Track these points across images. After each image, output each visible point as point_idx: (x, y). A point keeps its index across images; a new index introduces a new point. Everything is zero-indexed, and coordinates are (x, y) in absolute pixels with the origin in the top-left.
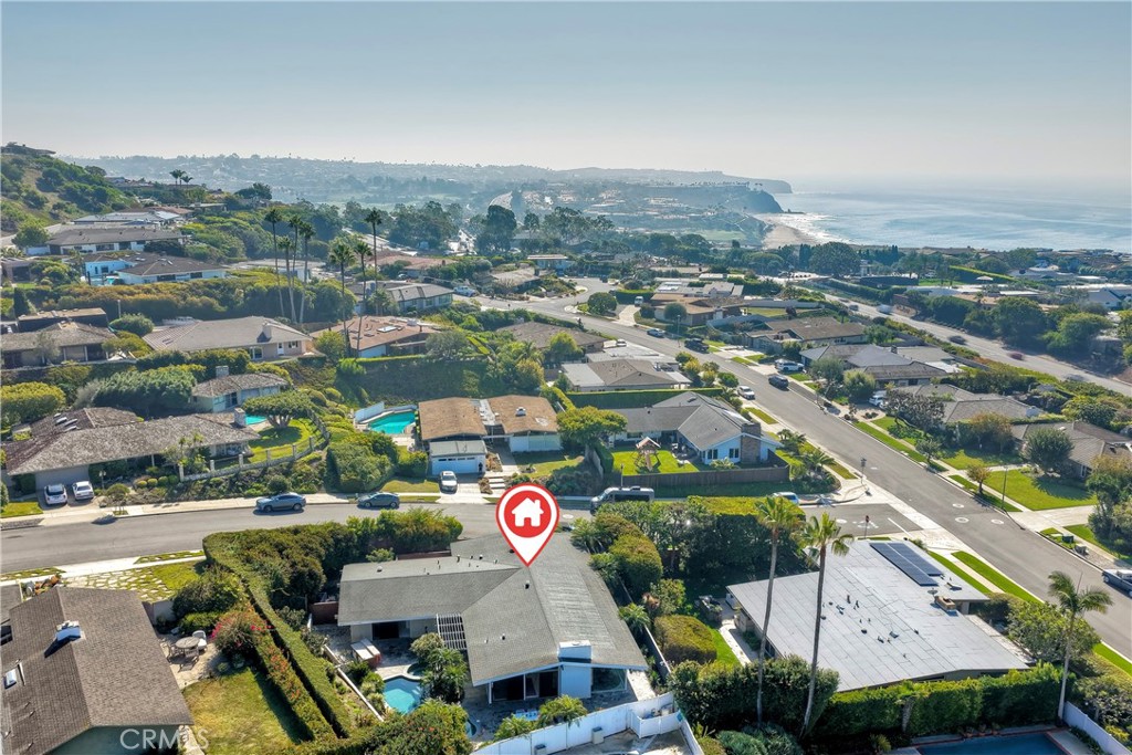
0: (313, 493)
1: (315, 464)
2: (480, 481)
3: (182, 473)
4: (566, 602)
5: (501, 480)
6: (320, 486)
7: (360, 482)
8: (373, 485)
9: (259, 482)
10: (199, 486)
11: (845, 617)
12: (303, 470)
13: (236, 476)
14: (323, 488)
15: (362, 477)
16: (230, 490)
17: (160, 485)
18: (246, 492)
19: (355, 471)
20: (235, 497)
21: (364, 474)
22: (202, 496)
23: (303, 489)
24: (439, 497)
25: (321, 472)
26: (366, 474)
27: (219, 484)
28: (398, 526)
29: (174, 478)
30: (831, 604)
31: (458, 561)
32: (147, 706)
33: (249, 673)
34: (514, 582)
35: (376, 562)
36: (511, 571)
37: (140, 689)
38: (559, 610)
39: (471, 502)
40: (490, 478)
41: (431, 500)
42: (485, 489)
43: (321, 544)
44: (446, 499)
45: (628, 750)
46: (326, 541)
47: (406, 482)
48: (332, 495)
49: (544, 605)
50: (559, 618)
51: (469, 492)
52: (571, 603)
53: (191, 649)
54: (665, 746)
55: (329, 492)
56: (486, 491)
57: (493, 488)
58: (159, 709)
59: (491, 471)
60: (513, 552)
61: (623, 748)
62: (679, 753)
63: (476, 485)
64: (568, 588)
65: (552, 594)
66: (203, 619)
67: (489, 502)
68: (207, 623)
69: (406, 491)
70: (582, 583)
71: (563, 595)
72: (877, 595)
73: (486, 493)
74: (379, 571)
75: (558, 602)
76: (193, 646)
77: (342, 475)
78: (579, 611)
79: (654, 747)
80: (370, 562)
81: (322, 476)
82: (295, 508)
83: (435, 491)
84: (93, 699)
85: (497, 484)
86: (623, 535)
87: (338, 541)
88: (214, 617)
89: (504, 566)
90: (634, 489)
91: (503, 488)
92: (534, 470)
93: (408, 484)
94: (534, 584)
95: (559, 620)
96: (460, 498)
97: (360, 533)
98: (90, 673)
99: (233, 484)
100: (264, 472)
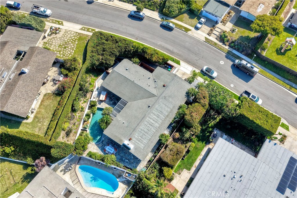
0: (154, 11)
2: (212, 28)
4: (151, 121)
5: (219, 30)
7: (168, 14)
8: (173, 16)
11: (230, 181)
14: (158, 10)
15: (170, 13)
18: (135, 3)
19: (169, 9)
20: (131, 4)
23: (151, 8)
24: (190, 30)
25: (161, 3)
26: (172, 12)
30: (235, 173)
31: (149, 79)
32: (20, 107)
33: (60, 97)
34: (150, 101)
35: (132, 63)
36: (154, 95)
37: (24, 100)
38: (146, 123)
39: (199, 37)
40: (217, 27)
41: (187, 30)
42: (210, 33)
43: (119, 51)
44: (193, 32)
45: (117, 178)
46: (121, 50)
47: (188, 16)
48: (158, 14)
49: (144, 119)
50: (142, 127)
51: (203, 32)
52: (153, 122)
53: (56, 81)
54: (126, 184)
55: (159, 12)
56: (209, 34)
57: (213, 33)
58: (22, 109)
59: (221, 24)
60: (164, 86)
61: (117, 176)
62: (126, 189)
63: (209, 29)
64: (159, 114)
65: (151, 114)
66: (65, 72)
67: (205, 41)
68: (65, 74)
69: (184, 22)
70: (167, 114)
71: (155, 117)
72: (253, 182)
73: (209, 35)
74: (127, 70)
75: (149, 119)
76: (58, 80)
77: (164, 9)
78: (151, 127)
79: (123, 182)
80: (132, 61)
81: (160, 5)
82: (140, 19)
83: (192, 26)
84: (11, 100)
85: (217, 31)
86: (199, 103)
87: (126, 51)
88: (67, 73)
89: (154, 92)
90: (251, 67)
91: (217, 35)
92: (235, 32)
93: (188, 18)
94: (152, 107)
95: (141, 127)
96: (198, 34)
97: (134, 50)
98: (17, 89)
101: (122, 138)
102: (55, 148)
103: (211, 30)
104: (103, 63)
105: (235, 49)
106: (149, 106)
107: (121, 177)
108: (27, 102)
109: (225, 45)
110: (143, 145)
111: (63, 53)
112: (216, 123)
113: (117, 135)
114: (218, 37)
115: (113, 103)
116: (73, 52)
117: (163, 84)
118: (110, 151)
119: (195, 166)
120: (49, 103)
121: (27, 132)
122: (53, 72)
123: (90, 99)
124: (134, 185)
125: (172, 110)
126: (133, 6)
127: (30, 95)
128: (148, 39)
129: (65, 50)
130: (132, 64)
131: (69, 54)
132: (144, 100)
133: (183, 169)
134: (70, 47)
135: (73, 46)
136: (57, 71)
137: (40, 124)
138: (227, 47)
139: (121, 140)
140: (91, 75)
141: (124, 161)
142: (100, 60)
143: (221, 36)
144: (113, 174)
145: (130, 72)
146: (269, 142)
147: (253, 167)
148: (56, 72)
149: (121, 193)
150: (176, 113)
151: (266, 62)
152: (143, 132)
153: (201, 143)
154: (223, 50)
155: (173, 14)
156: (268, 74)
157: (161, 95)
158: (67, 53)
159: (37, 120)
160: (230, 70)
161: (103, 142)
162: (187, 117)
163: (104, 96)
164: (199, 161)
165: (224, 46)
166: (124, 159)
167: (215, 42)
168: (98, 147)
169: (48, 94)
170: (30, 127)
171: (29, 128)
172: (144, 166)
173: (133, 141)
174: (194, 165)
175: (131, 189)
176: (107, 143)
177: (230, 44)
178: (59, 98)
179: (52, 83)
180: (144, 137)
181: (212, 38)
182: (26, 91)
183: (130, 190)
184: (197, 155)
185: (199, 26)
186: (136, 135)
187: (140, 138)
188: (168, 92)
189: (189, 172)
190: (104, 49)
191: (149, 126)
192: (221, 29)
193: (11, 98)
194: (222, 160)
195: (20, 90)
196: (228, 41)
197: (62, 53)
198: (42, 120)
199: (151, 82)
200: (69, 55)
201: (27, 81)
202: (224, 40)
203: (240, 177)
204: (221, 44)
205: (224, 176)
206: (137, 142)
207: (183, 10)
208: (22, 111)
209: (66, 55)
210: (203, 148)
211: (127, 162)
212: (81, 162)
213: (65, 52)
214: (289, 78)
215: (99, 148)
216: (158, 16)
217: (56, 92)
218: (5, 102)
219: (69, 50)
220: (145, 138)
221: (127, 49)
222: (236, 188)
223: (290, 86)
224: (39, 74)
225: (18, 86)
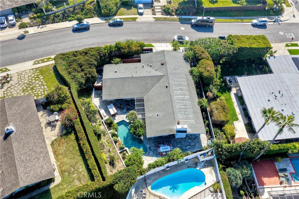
0: (92, 17)
1: (92, 4)
2: (152, 9)
3: (45, 12)
4: (180, 96)
5: (159, 7)
6: (95, 14)
7: (109, 13)
8: (113, 13)
9: (73, 14)
10: (52, 17)
11: (277, 101)
12: (88, 8)
13: (64, 12)
14: (96, 15)
15: (110, 11)
16: (63, 18)
17: (38, 17)
18: (69, 19)
19: (107, 9)
20: (65, 21)
21: (110, 10)
22: (54, 22)
23: (89, 16)
24: (137, 18)
25: (95, 8)
26: (111, 9)
27: (59, 16)
28: (122, 48)
29: (42, 14)
30: (273, 93)
31: (143, 67)
32: (39, 170)
33: (73, 134)
34: (162, 83)
35: (115, 64)
36: (161, 77)
37: (36, 160)
38: (177, 101)
39: (149, 20)
40: (156, 6)
41: (134, 19)
42: (154, 13)
43: (95, 59)
44: (140, 19)
45: (196, 167)
46: (97, 58)
47: (125, 9)
48: (99, 18)
49: (172, 99)
50: (177, 106)
51: (148, 14)
52: (182, 97)
53: (53, 122)
54: (208, 166)
55: (98, 17)
56: (154, 14)
57: (157, 12)
58: (43, 171)
59: (156, 2)
60: (162, 64)
61: (194, 166)
62: (213, 171)
63: (150, 10)
64: (181, 87)
65: (175, 92)
66: (56, 107)
67: (155, 20)
68: (58, 109)
69: (126, 14)
70: (186, 84)
71: (179, 92)
72: (290, 90)
73: (154, 15)
74: (116, 72)
75: (177, 96)
76: (54, 120)
77: (102, 10)
78: (184, 102)
79: (204, 167)
80: (113, 64)
81: (95, 9)
82: (86, 28)
83: (136, 15)
84: (20, 170)
85: (158, 9)
86: (203, 58)
87: (101, 57)
88: (60, 106)
89: (159, 73)
90: (208, 18)
91: (160, 12)
92: (172, 2)
93: (127, 10)
94: (169, 86)
95: (177, 107)
96: (145, 18)
97: (109, 52)
98: (18, 153)
99: (64, 15)
100: (74, 9)
101: (171, 127)
102: (117, 183)
103: (153, 10)
104: (88, 78)
105: (182, 15)
106: (167, 87)
107: (198, 164)
108: (41, 159)
109: (173, 15)
110: (193, 121)
113: (162, 128)
114: (163, 12)
115: (126, 110)
116: (46, 87)
117: (159, 64)
118: (167, 150)
119: (239, 113)
120: (65, 148)
121: (69, 192)
123: (102, 119)
124: (218, 160)
125: (187, 79)
126: (69, 22)
127: (39, 151)
129: (34, 91)
131: (42, 91)
132: (157, 85)
133: (233, 122)
134: (37, 85)
135: (40, 83)
136: (44, 114)
137: (75, 175)
138: (175, 17)
139: (171, 130)
140: (83, 98)
141: (186, 149)
142: (85, 77)
143: (164, 10)
144: (188, 167)
145: (120, 72)
147: (279, 80)
148: (44, 116)
149: (212, 177)
150: (192, 78)
151: (212, 12)
152: (183, 110)
153: (226, 94)
154: (175, 20)
155: (113, 11)
156: (220, 20)
157: (167, 72)
158: (40, 92)
159: (67, 174)
161: (150, 148)
162: (206, 74)
163: (114, 109)
164: (238, 108)
165: (172, 17)
166: (184, 148)
167: (164, 18)
168: (150, 156)
169: (55, 140)
170: (65, 186)
171: (65, 189)
173: (182, 123)
174: (237, 114)
175: (218, 164)
176: (155, 147)
177: (176, 13)
178: (72, 136)
179: (49, 128)
180: (187, 113)
181: (159, 15)
182: (30, 150)
183: (219, 167)
184: (232, 104)
185: (140, 11)
186: (179, 116)
187: (184, 116)
188: (169, 67)
189: (239, 121)
190: (79, 65)
191: (182, 102)
192: (160, 6)
193: (18, 167)
194: (255, 91)
195: (21, 152)
196: (173, 12)
198: (73, 169)
199: (148, 69)
201: (22, 139)
202: (169, 13)
203: (280, 93)
204: (169, 16)
205: (269, 101)
206: (186, 121)
207: (118, 5)
208: (44, 173)
209: (40, 94)
210: (230, 96)
211: (190, 148)
212: (148, 181)
213: (37, 92)
214: (235, 14)
215: (152, 156)
216: (100, 20)
217: (64, 132)
218: (13, 177)
219: (39, 88)
220: (189, 113)
221: (101, 54)
222: (286, 102)
223: (240, 19)
224: (30, 124)
225: (15, 150)
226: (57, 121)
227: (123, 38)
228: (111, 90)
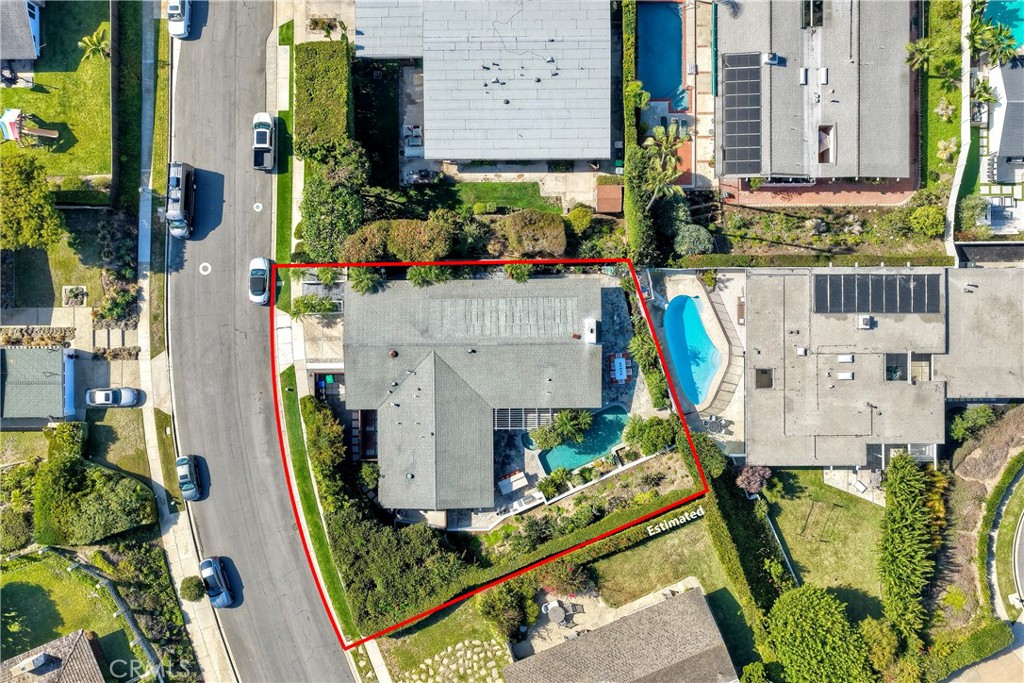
0: (164, 554)
2: (109, 359)
4: (502, 323)
5: (102, 333)
6: (151, 546)
8: (146, 487)
9: (162, 614)
11: (511, 85)
12: (132, 569)
13: (156, 641)
14: (154, 542)
15: (146, 500)
16: (178, 642)
18: (179, 623)
19: (138, 510)
20: (187, 634)
23: (162, 563)
24: (158, 412)
25: (129, 548)
27: (172, 657)
30: (486, 85)
31: (398, 405)
32: (688, 618)
33: (596, 565)
34: (455, 359)
35: (380, 479)
36: (438, 362)
37: (668, 628)
38: (516, 331)
39: (164, 373)
40: (94, 345)
41: (163, 420)
42: (130, 354)
43: (377, 532)
45: (664, 310)
46: (371, 529)
47: (112, 447)
48: (168, 531)
49: (510, 342)
50: (531, 332)
51: (136, 375)
52: (502, 319)
53: (566, 611)
54: (664, 285)
55: (159, 534)
56: (134, 354)
57: (123, 344)
58: (690, 610)
59: (72, 342)
60: (396, 354)
61: (660, 313)
62: (673, 278)
63: (115, 365)
64: (474, 317)
65: (488, 333)
66: (532, 609)
67: (165, 353)
68: (535, 606)
69: (141, 447)
70: (462, 302)
71: (487, 322)
72: (481, 39)
73: (137, 354)
74: (413, 476)
75: (502, 329)
76: (561, 610)
77: (144, 522)
78: (517, 315)
79: (663, 292)
80: (377, 485)
81: (134, 546)
83: (140, 414)
84: (692, 650)
85: (112, 338)
86: (385, 246)
87: (365, 517)
88: (530, 602)
89: (426, 367)
90: (178, 185)
91: (123, 332)
92: (77, 289)
93: (118, 443)
94: (470, 345)
95: (534, 333)
96: (155, 385)
97: (346, 497)
98: (657, 662)
99: (169, 641)
100: (143, 612)
101: (586, 354)
102: (710, 471)
103: (115, 356)
104: (441, 544)
105: (135, 259)
106: (474, 351)
107: (656, 304)
108: (666, 618)
109: (140, 291)
110: (569, 303)
111: (480, 668)
112: (387, 190)
113: (585, 373)
114: (126, 325)
115: (510, 450)
116: (460, 645)
117: (392, 362)
118: (624, 366)
119: (519, 177)
120: (627, 578)
121: (722, 558)
122: (548, 640)
123: (543, 503)
124: (658, 265)
125: (444, 297)
126: (189, 621)
127: (648, 625)
128: (274, 499)
129: (469, 671)
130: (384, 477)
131: (473, 653)
132: (464, 374)
133: (543, 198)
134: (454, 667)
135: (446, 661)
136: (540, 636)
137: (685, 551)
138: (144, 283)
139: (593, 354)
140: (484, 553)
141: (620, 323)
142: (439, 554)
143: (120, 318)
144: (662, 325)
145: (413, 465)
146: (362, 48)
147: (448, 55)
148: (544, 634)
149: (685, 282)
150: (442, 283)
151: (124, 159)
152: (541, 322)
153: (460, 194)
154: (161, 289)
155: (141, 490)
157: (423, 345)
158: (475, 658)
159: (681, 568)
160: (213, 236)
161: (613, 400)
162: (441, 248)
163: (513, 478)
164: (503, 175)
165: (146, 294)
166: (618, 328)
167: (151, 324)
168: (631, 401)
169: (607, 601)
170: (706, 567)
171: (709, 567)
172: (602, 276)
173: (576, 327)
174: (520, 181)
175: (666, 267)
176: (610, 388)
177: (128, 281)
178: (601, 566)
179: (577, 618)
180: (549, 313)
181: (142, 336)
182: (647, 643)
183: (671, 266)
184: (493, 188)
185: (126, 397)
186: (559, 331)
187: (558, 320)
188: (407, 336)
189: (541, 184)
190: (404, 571)
191: (518, 319)
192: (94, 332)
193: (687, 656)
194: (476, 125)
195: (655, 657)
196: (125, 291)
197: (483, 672)
198: (674, 557)
199: (404, 395)
200: (476, 650)
201: (625, 664)
202: (128, 303)
203: (488, 69)
204: (145, 306)
205: (508, 102)
206: (570, 319)
207: (107, 472)
208: (694, 607)
209: (482, 655)
210: (466, 184)
211: (618, 316)
212: (685, 408)
213: (475, 664)
214: (134, 82)
215: (631, 396)
216: (174, 528)
217: (592, 584)
218: (703, 661)
219: (461, 661)
220: (550, 308)
221: (357, 517)
222: (516, 65)
223: (156, 69)
224: (587, 655)
225: (651, 671)
226: (561, 604)
227: (258, 455)
228: (471, 487)
